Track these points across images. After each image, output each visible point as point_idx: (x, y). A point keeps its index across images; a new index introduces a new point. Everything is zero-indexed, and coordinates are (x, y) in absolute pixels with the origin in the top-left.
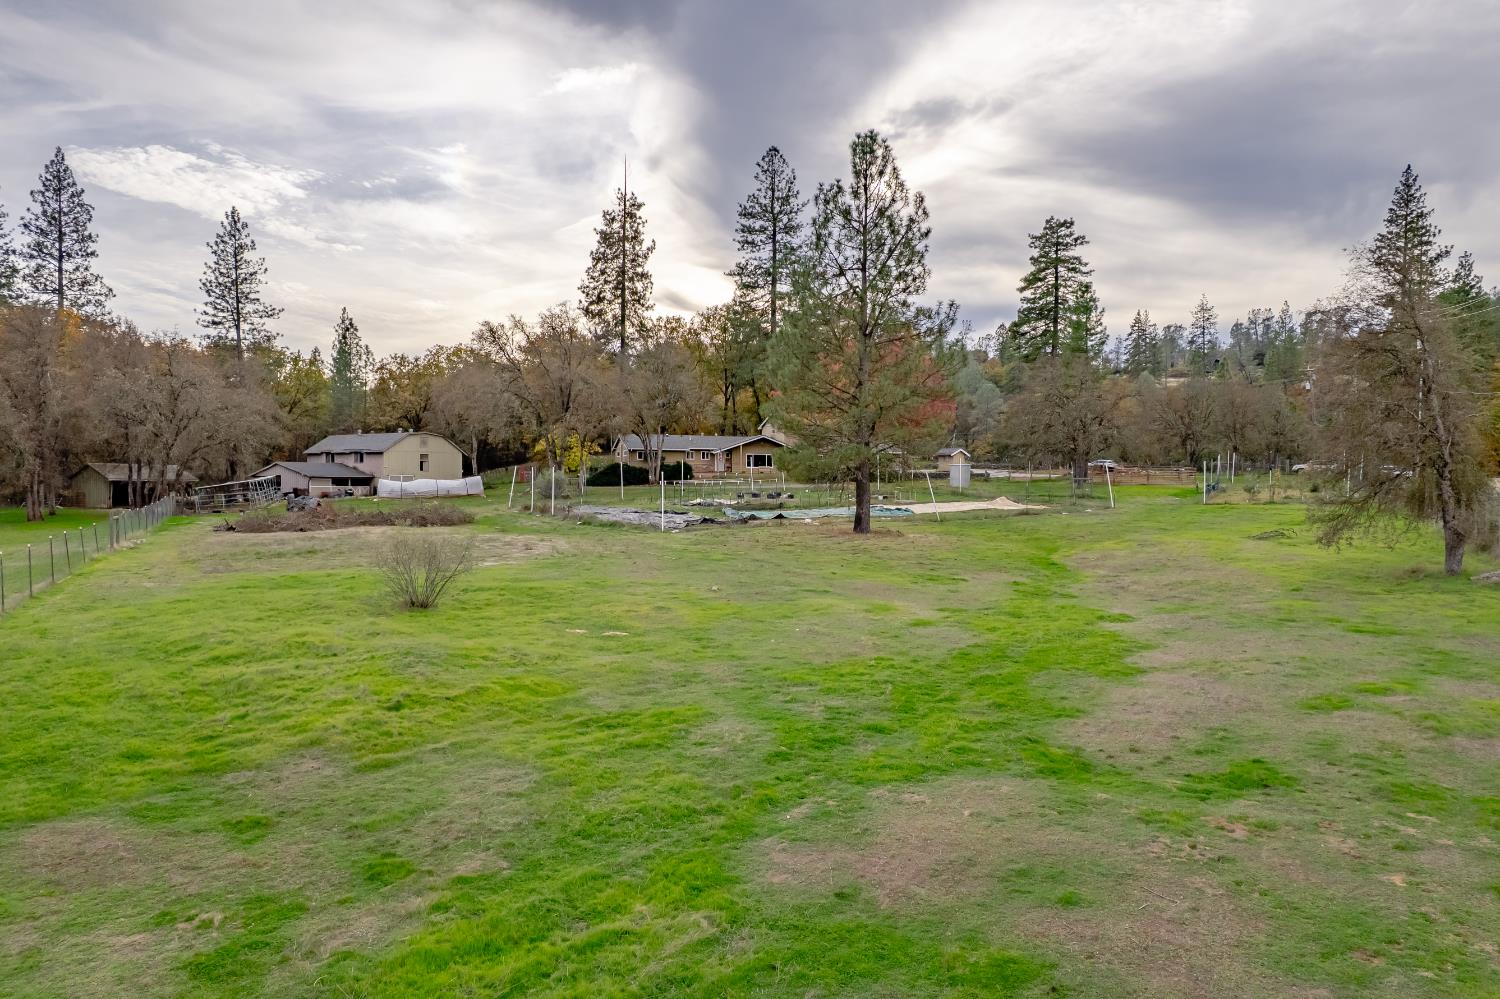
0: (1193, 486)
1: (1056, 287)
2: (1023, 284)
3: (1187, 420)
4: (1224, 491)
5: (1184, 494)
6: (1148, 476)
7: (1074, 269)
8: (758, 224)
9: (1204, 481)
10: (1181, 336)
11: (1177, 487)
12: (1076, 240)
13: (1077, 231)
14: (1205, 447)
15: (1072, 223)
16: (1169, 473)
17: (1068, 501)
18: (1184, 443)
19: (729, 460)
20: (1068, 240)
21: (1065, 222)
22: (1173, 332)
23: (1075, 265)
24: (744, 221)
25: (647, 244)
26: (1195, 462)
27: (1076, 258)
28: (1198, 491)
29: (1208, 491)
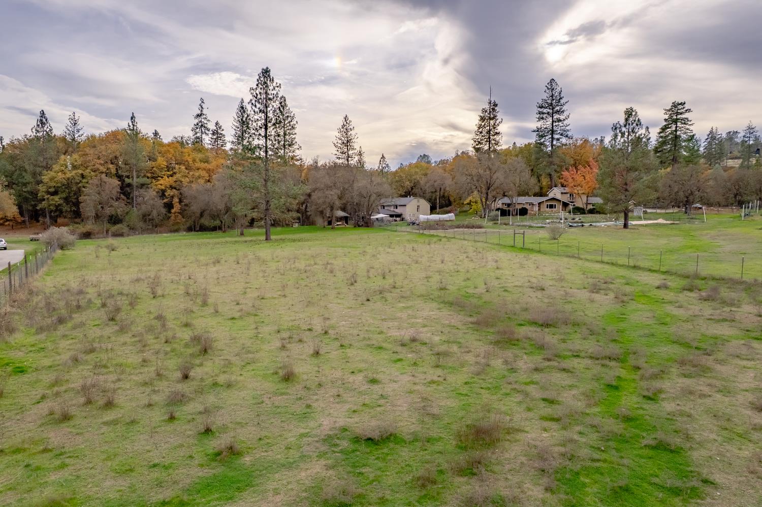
0: (738, 215)
1: (676, 131)
2: (661, 131)
3: (737, 187)
4: (752, 216)
5: (734, 218)
6: (718, 211)
7: (684, 124)
8: (545, 111)
9: (743, 212)
10: (737, 137)
11: (732, 215)
12: (686, 110)
13: (687, 107)
14: (745, 198)
15: (684, 103)
16: (727, 210)
17: (687, 220)
18: (735, 196)
19: (539, 206)
20: (682, 110)
21: (682, 103)
22: (731, 135)
23: (685, 121)
24: (539, 109)
25: (499, 120)
26: (740, 204)
27: (686, 118)
28: (741, 216)
29: (745, 216)
